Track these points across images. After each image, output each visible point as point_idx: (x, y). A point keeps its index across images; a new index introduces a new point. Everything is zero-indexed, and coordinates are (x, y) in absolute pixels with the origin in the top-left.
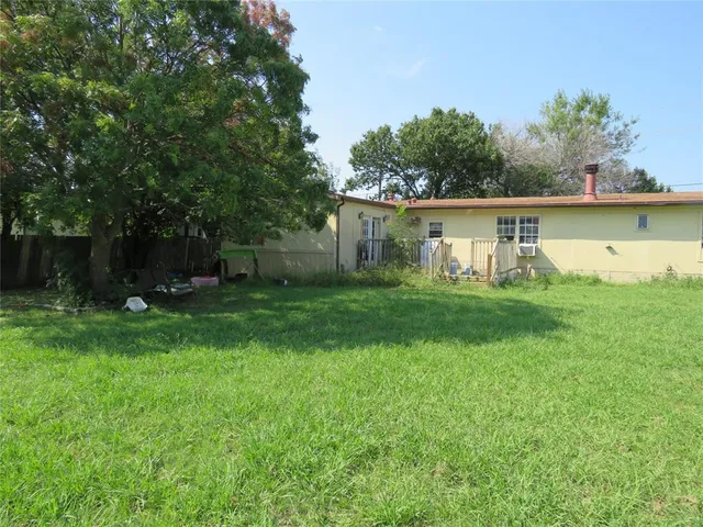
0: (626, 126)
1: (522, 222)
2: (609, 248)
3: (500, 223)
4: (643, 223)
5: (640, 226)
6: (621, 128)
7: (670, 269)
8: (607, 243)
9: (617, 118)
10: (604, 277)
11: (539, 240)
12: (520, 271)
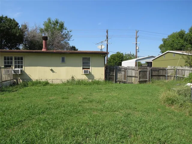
0: (68, 32)
1: (15, 59)
2: (52, 70)
3: (5, 59)
4: (63, 60)
5: (62, 62)
6: (67, 32)
7: (73, 77)
8: (51, 68)
9: (66, 29)
10: (50, 82)
11: (23, 67)
12: (15, 80)
